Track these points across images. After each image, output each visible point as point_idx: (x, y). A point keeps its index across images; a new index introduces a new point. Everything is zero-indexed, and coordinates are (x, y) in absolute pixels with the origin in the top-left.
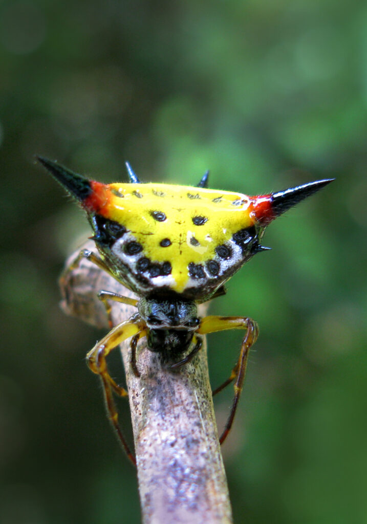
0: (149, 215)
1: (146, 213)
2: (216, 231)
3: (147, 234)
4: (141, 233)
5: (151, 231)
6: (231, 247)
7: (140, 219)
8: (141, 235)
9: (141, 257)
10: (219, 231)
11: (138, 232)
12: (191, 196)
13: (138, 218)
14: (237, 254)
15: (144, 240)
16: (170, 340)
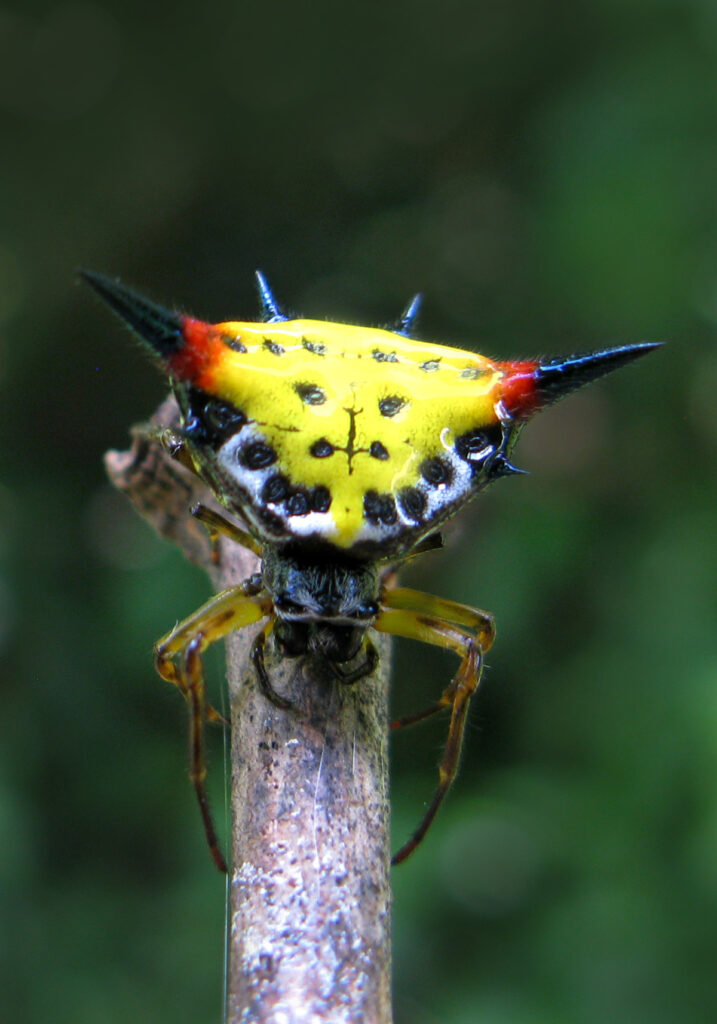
0: (292, 391)
1: (286, 387)
2: (423, 430)
3: (286, 430)
4: (277, 427)
5: (295, 424)
6: (450, 464)
7: (274, 399)
8: (276, 430)
9: (272, 473)
10: (429, 429)
11: (270, 423)
12: (379, 356)
13: (272, 397)
14: (463, 478)
15: (280, 441)
16: (318, 643)
